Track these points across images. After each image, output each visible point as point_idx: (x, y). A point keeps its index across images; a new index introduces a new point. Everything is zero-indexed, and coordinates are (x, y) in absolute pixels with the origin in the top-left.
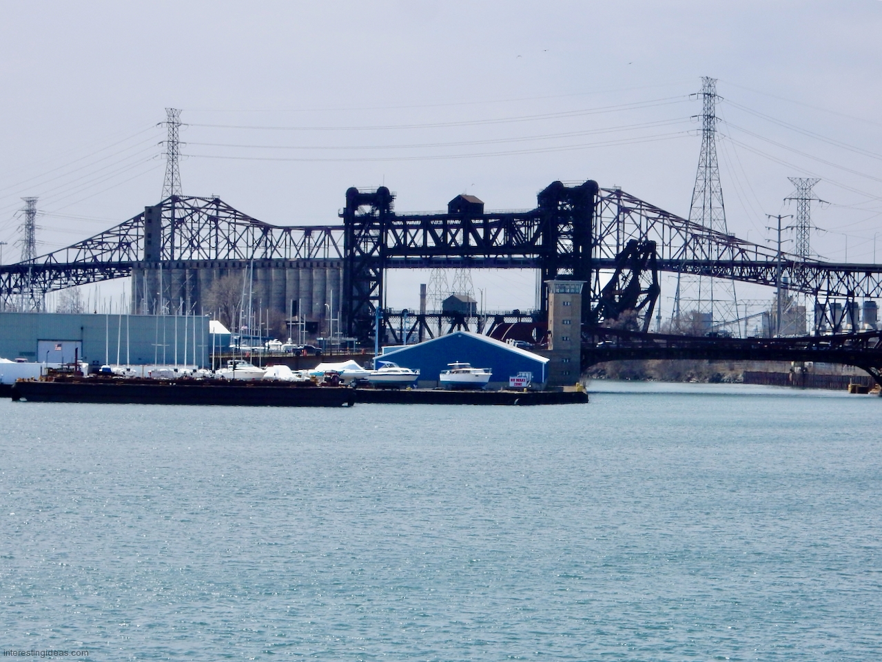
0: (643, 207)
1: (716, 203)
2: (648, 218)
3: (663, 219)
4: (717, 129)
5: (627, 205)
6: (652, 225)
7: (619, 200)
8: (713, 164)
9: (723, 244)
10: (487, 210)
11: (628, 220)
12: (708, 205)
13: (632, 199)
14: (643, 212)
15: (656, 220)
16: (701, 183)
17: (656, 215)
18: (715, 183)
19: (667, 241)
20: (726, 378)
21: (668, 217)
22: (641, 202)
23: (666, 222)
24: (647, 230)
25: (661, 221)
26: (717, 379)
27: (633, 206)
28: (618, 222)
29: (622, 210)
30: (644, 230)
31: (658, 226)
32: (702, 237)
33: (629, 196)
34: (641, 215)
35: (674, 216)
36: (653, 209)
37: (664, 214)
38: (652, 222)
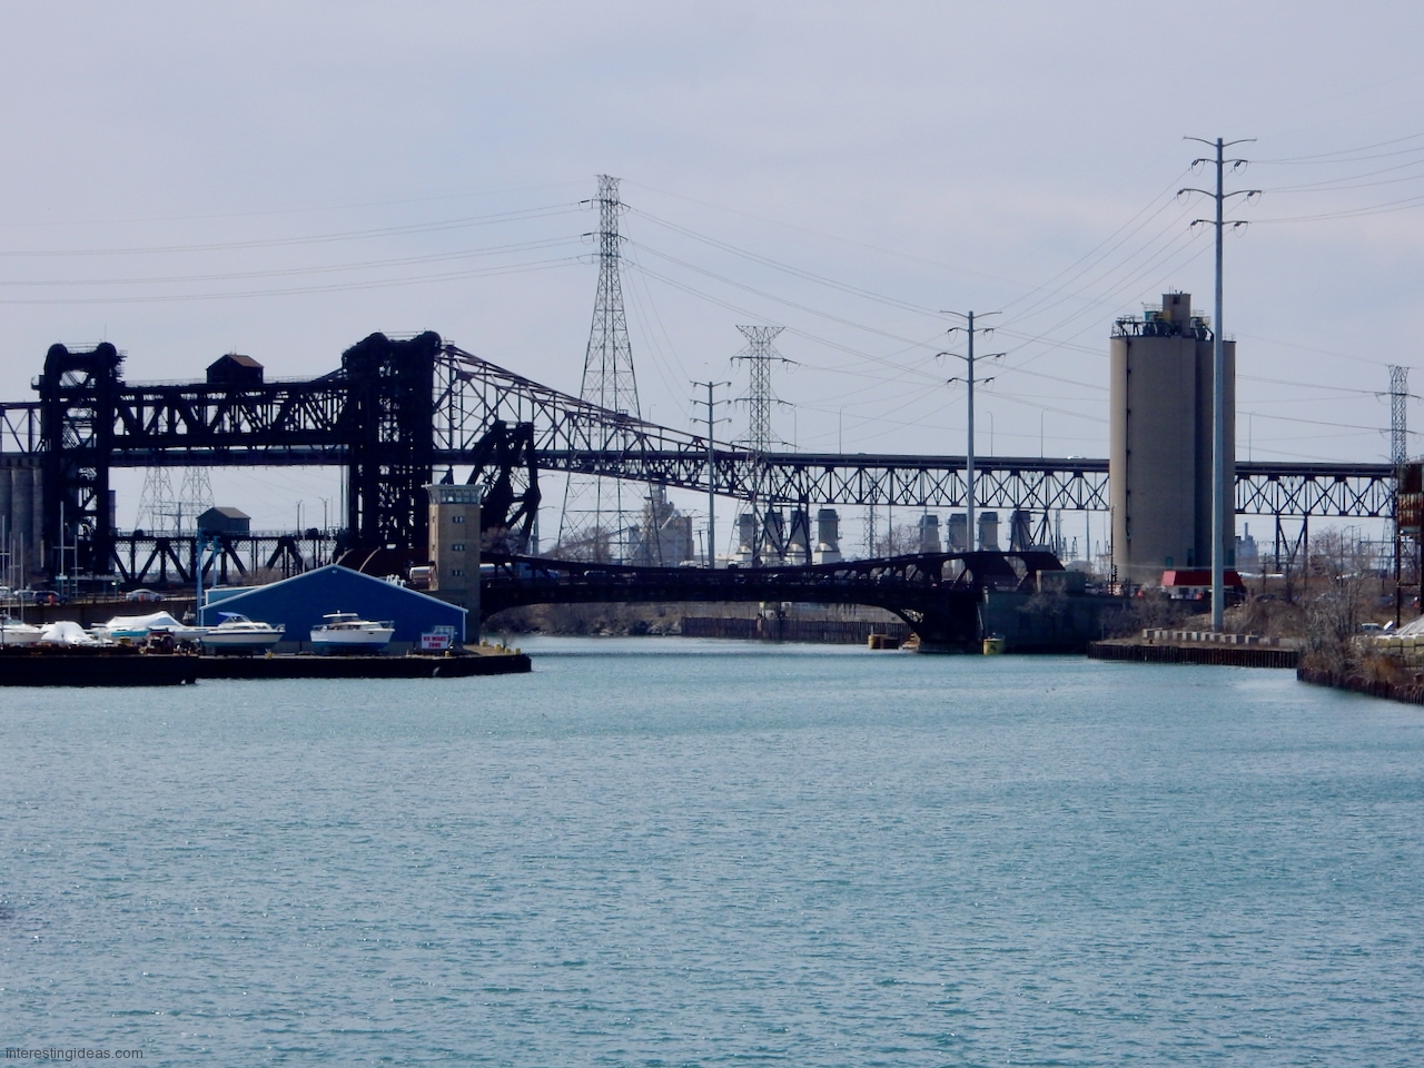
0: (488, 372)
1: (622, 365)
2: (498, 388)
3: (520, 389)
4: (621, 254)
5: (466, 368)
6: (504, 397)
7: (451, 360)
8: (617, 307)
9: (612, 425)
11: (468, 390)
12: (609, 368)
13: (472, 360)
14: (489, 379)
15: (508, 390)
16: (599, 335)
17: (508, 383)
18: (620, 335)
20: (654, 627)
21: (527, 385)
22: (485, 363)
23: (523, 392)
24: (498, 403)
25: (517, 391)
26: (641, 630)
27: (474, 369)
28: (452, 394)
29: (459, 375)
30: (492, 403)
31: (512, 398)
32: (580, 415)
33: (465, 354)
34: (486, 382)
35: (536, 385)
36: (504, 374)
37: (521, 381)
38: (504, 392)
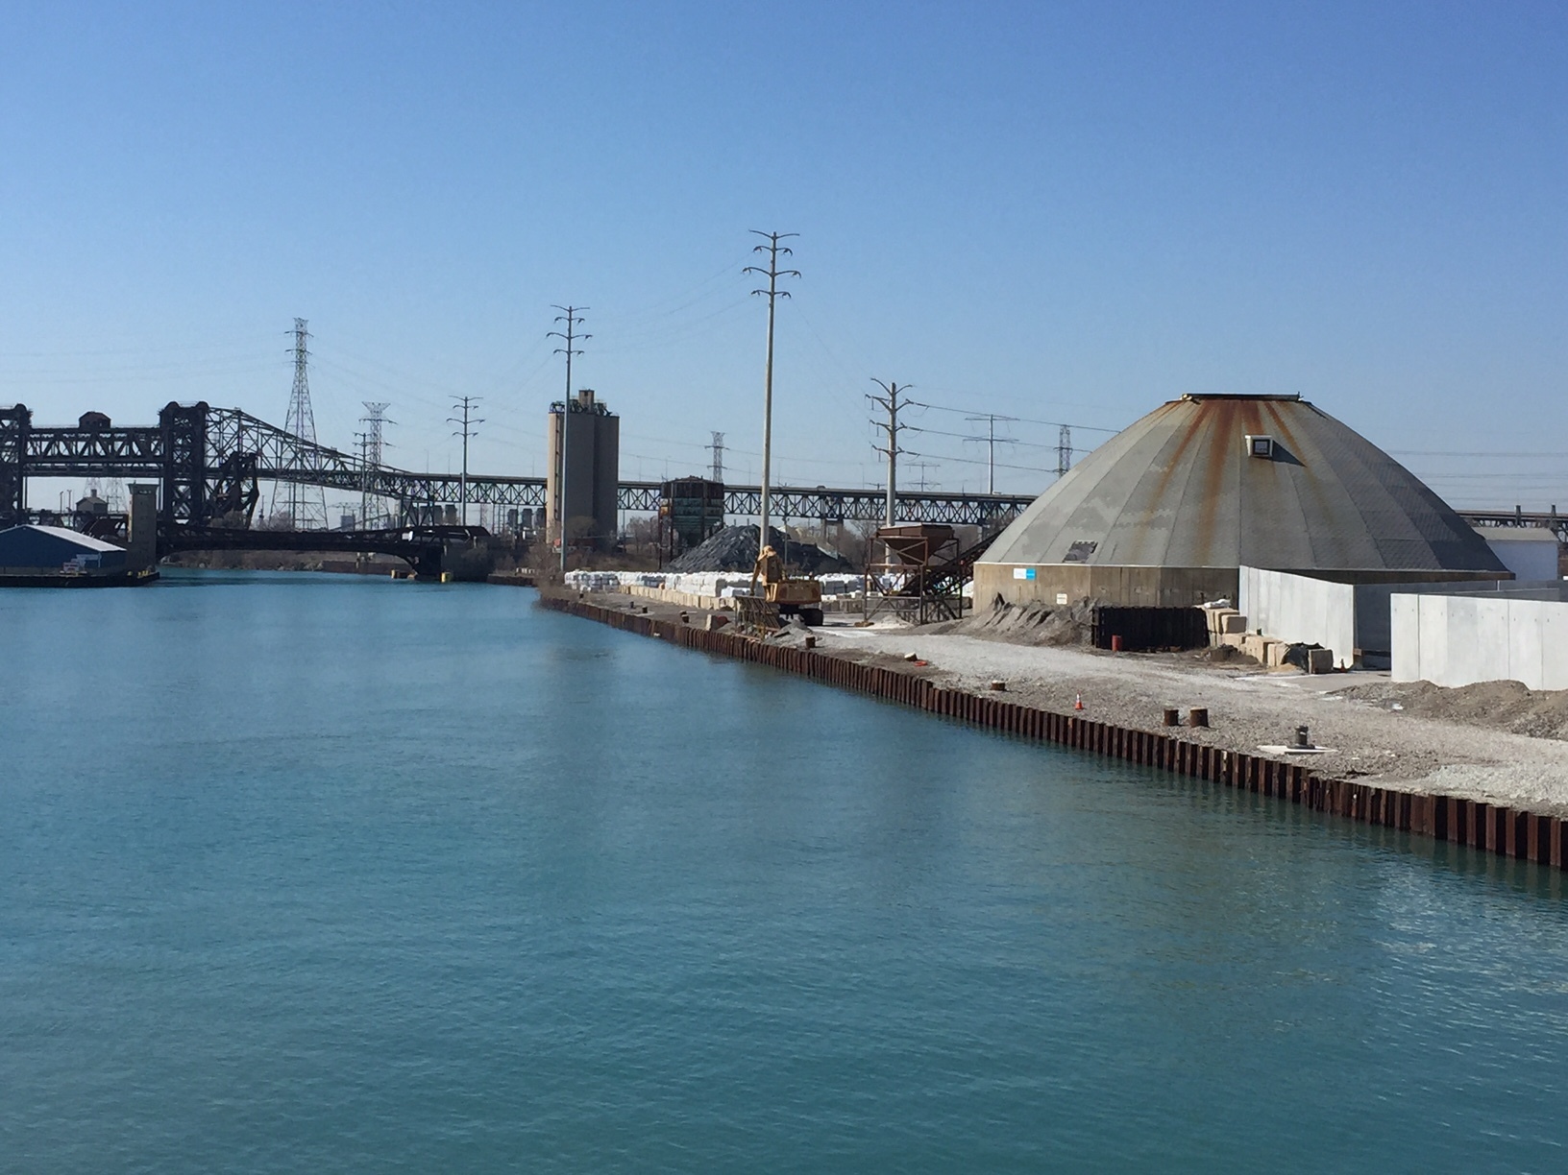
0: (260, 426)
1: (307, 422)
2: (263, 435)
3: (277, 436)
4: (308, 361)
5: (244, 423)
6: (267, 441)
7: (240, 420)
8: (305, 391)
9: (326, 457)
10: (114, 424)
11: (246, 436)
12: (300, 424)
13: (250, 419)
14: (260, 430)
16: (295, 406)
17: (271, 433)
18: (306, 406)
19: (279, 455)
20: (307, 567)
21: (281, 434)
22: (258, 421)
24: (263, 446)
25: (275, 437)
26: (301, 567)
27: (252, 424)
28: (238, 437)
29: (242, 428)
30: (260, 446)
31: (272, 442)
32: (308, 450)
33: (247, 416)
34: (258, 432)
35: (286, 433)
36: (269, 427)
37: (278, 431)
